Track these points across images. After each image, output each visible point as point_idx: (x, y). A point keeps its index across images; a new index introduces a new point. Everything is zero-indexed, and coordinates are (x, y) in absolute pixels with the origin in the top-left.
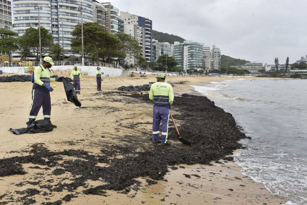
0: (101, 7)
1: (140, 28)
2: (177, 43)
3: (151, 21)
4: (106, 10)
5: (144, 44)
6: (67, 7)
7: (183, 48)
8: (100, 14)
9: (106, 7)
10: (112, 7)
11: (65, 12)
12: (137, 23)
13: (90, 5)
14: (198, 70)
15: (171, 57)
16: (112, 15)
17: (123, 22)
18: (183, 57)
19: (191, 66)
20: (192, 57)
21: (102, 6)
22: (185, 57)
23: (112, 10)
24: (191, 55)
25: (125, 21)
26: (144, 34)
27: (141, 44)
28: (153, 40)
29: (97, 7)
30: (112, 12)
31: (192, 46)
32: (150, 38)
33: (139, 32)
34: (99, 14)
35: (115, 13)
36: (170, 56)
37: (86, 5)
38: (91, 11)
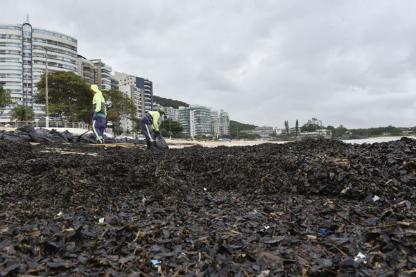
0: (88, 64)
1: (139, 89)
2: (181, 108)
3: (151, 82)
4: (96, 67)
5: (143, 108)
6: (44, 62)
7: (189, 113)
8: (88, 72)
9: (95, 64)
10: (103, 65)
11: (42, 69)
12: (135, 85)
13: (74, 61)
14: (207, 135)
15: (176, 122)
16: (102, 73)
17: (117, 83)
18: (189, 123)
19: (199, 131)
20: (199, 122)
21: (90, 63)
22: (191, 123)
23: (103, 68)
24: (198, 120)
25: (120, 82)
26: (143, 96)
27: (140, 107)
28: (154, 104)
29: (83, 64)
30: (103, 71)
31: (198, 110)
32: (150, 101)
33: (137, 93)
34: (85, 72)
35: (107, 72)
36: (174, 120)
37: (69, 60)
38: (75, 68)
